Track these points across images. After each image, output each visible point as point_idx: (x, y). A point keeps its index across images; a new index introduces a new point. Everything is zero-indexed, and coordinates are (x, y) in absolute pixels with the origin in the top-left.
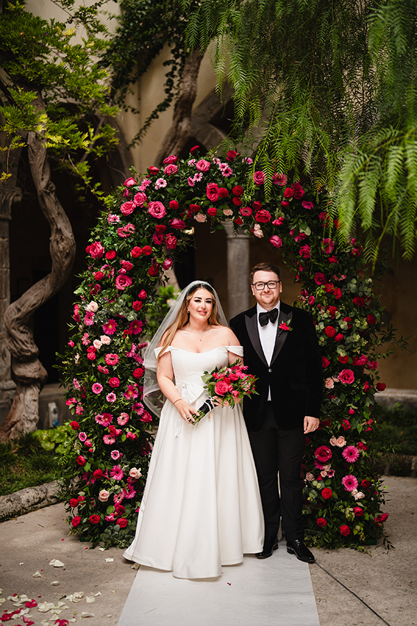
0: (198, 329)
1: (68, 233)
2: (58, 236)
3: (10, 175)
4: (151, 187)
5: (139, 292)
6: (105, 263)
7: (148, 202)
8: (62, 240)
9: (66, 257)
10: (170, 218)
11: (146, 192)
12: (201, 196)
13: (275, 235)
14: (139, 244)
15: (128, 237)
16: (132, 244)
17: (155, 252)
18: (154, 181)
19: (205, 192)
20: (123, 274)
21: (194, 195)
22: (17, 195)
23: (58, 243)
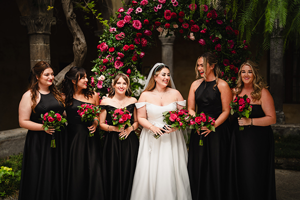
0: (161, 91)
1: (83, 40)
2: (77, 42)
3: (52, 7)
4: (133, 12)
5: (127, 70)
6: (108, 54)
7: (132, 20)
8: (80, 44)
9: (82, 53)
10: (144, 30)
11: (130, 15)
12: (161, 17)
13: (201, 38)
14: (127, 44)
15: (121, 40)
16: (123, 43)
17: (136, 48)
18: (135, 9)
19: (164, 15)
20: (119, 60)
21: (157, 16)
22: (54, 21)
23: (77, 45)
